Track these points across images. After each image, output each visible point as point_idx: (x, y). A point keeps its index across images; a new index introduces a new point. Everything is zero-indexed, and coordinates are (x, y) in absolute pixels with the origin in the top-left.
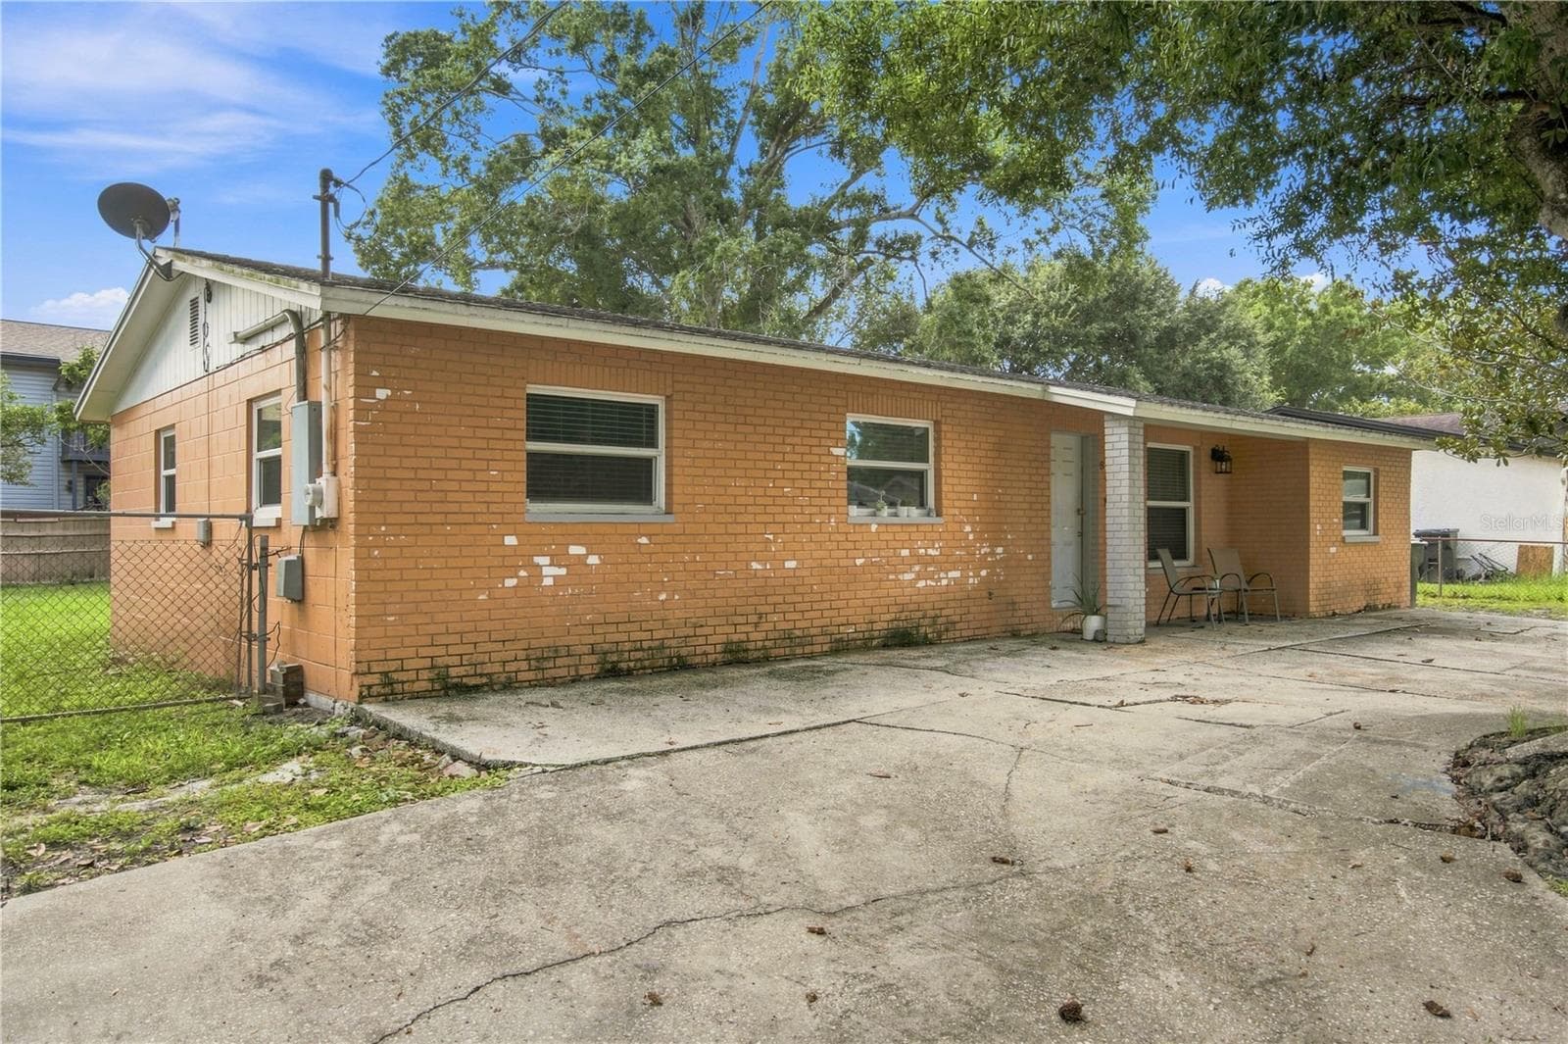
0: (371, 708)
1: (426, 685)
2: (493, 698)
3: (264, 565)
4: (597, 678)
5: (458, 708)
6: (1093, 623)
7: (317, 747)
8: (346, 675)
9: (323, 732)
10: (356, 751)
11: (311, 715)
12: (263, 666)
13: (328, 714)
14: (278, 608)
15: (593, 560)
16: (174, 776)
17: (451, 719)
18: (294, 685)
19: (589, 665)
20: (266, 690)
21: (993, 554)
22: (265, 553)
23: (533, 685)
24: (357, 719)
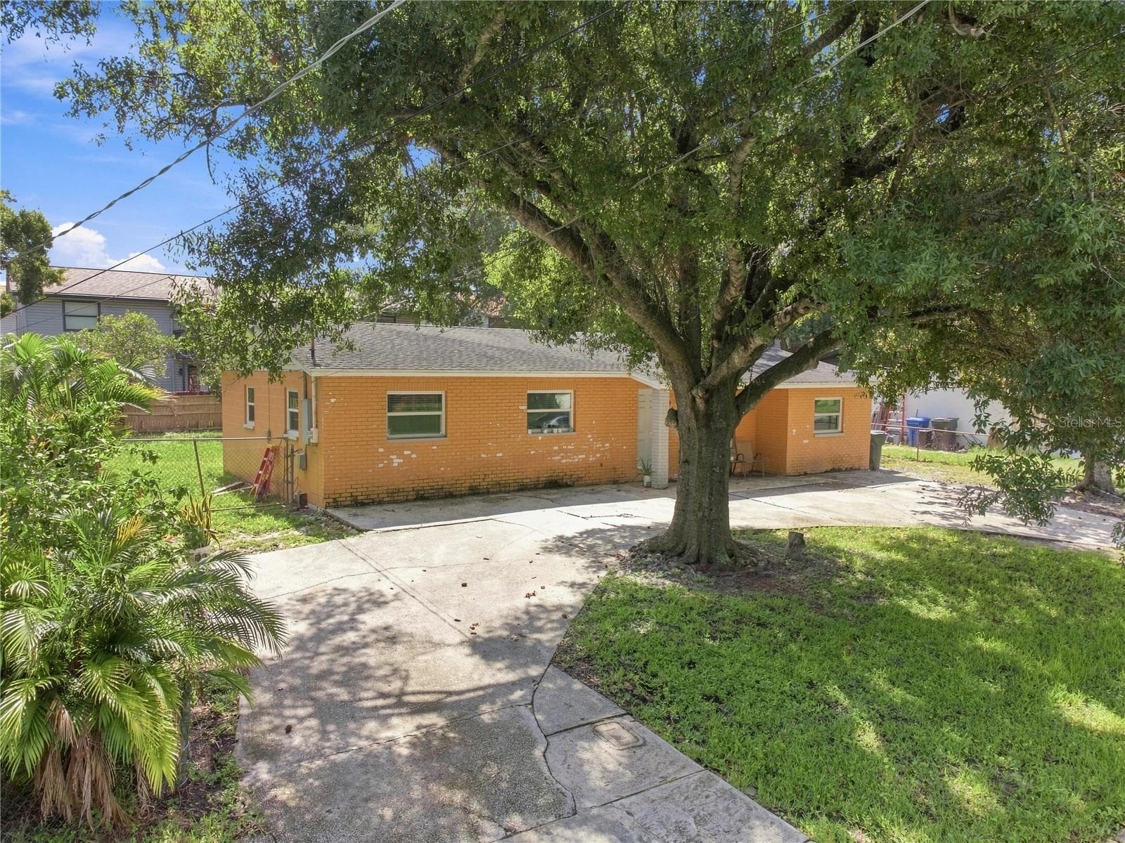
0: (329, 510)
1: (349, 503)
2: (373, 508)
3: (292, 455)
4: (415, 500)
5: (358, 511)
6: (647, 479)
7: (311, 524)
8: (321, 498)
9: (313, 518)
10: (323, 525)
11: (309, 512)
12: (293, 493)
13: (315, 512)
14: (297, 472)
15: (414, 456)
16: (266, 531)
17: (356, 515)
18: (303, 499)
19: (412, 495)
20: (294, 502)
21: (603, 447)
22: (293, 452)
23: (389, 503)
24: (325, 514)
